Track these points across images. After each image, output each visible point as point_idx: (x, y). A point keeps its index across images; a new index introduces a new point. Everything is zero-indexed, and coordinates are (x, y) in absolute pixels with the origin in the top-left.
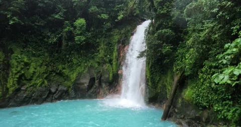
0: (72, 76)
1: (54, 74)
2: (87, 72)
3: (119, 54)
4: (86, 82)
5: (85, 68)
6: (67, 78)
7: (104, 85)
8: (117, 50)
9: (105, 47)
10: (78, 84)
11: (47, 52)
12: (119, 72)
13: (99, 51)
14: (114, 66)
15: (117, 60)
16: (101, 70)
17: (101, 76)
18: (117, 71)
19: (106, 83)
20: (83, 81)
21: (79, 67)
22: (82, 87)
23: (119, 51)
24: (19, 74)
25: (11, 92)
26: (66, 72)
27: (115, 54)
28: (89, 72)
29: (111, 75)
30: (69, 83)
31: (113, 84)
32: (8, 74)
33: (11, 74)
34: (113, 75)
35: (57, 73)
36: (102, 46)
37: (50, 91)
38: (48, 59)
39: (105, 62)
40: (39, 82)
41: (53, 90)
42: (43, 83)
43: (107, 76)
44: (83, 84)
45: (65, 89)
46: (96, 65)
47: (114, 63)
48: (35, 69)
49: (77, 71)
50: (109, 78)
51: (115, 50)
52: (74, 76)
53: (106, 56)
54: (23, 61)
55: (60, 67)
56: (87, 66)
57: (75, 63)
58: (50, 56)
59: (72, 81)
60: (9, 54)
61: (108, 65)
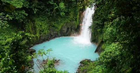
0: (59, 27)
1: (51, 27)
2: (65, 25)
3: (80, 16)
4: (65, 30)
5: (64, 23)
6: (57, 28)
7: (73, 30)
8: (79, 15)
9: (73, 13)
10: (62, 31)
11: (47, 18)
12: (80, 25)
13: (70, 15)
14: (78, 22)
15: (79, 19)
16: (72, 24)
17: (72, 26)
18: (79, 24)
19: (74, 29)
20: (64, 29)
21: (62, 23)
22: (63, 32)
23: (80, 15)
24: (39, 30)
25: (39, 38)
26: (56, 25)
27: (78, 16)
28: (66, 25)
29: (76, 26)
30: (58, 30)
31: (77, 30)
32: (36, 31)
33: (37, 31)
34: (77, 26)
35: (52, 26)
36: (72, 13)
37: (51, 35)
38: (48, 21)
39: (73, 20)
40: (46, 32)
41: (52, 34)
42: (48, 32)
43: (74, 27)
44: (64, 31)
45: (57, 33)
46: (69, 21)
47: (78, 20)
48: (44, 27)
49: (61, 25)
50: (75, 27)
51: (78, 15)
52: (60, 27)
53: (74, 17)
54: (40, 25)
55: (53, 23)
56: (65, 22)
57: (60, 21)
58: (49, 19)
59: (59, 29)
60: (34, 22)
61: (75, 21)
